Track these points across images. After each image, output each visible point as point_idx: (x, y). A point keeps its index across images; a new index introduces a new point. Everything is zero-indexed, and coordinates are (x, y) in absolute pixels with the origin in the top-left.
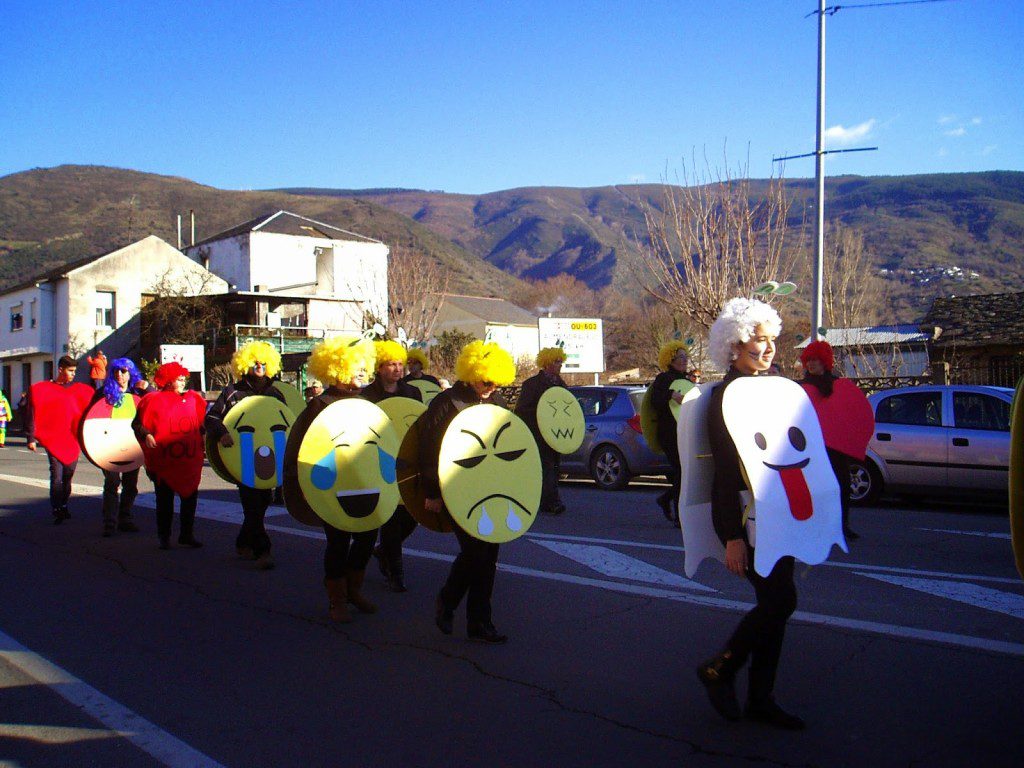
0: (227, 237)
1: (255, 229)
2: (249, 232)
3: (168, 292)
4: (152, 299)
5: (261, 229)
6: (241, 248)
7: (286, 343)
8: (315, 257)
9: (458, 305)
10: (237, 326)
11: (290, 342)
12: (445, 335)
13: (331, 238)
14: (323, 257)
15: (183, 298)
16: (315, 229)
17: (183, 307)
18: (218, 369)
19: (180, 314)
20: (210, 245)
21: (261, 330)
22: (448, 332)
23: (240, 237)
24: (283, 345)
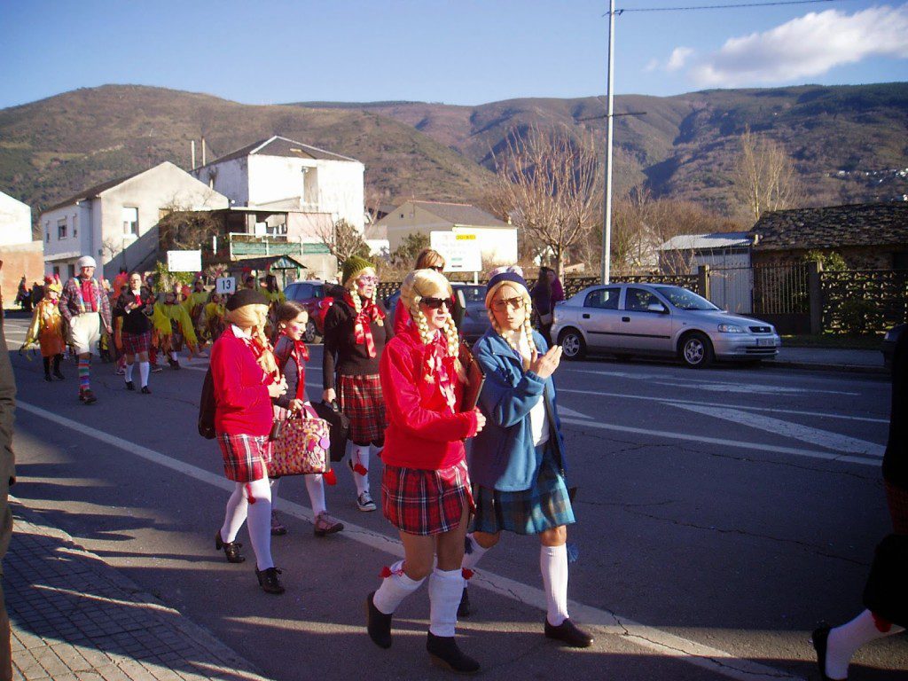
0: (231, 159)
1: (252, 152)
2: (247, 155)
3: (178, 208)
4: (166, 213)
5: (257, 153)
6: (241, 169)
7: (270, 247)
8: (302, 175)
9: (430, 211)
10: (231, 234)
11: (274, 247)
12: (410, 237)
13: (315, 158)
14: (309, 174)
15: (190, 212)
16: (303, 151)
17: (190, 220)
18: (212, 269)
19: (187, 225)
20: (217, 166)
21: (250, 237)
22: (413, 235)
23: (240, 159)
24: (267, 249)
